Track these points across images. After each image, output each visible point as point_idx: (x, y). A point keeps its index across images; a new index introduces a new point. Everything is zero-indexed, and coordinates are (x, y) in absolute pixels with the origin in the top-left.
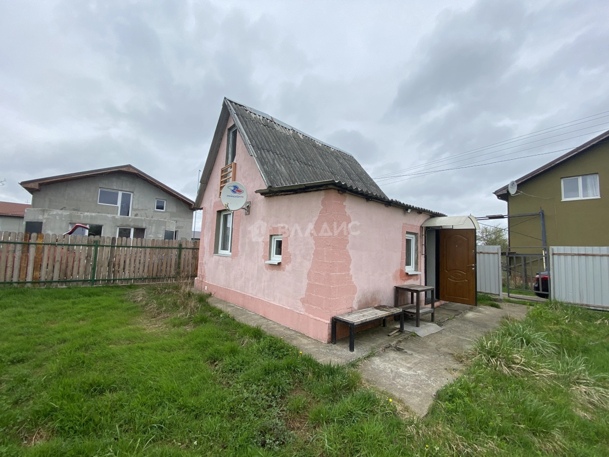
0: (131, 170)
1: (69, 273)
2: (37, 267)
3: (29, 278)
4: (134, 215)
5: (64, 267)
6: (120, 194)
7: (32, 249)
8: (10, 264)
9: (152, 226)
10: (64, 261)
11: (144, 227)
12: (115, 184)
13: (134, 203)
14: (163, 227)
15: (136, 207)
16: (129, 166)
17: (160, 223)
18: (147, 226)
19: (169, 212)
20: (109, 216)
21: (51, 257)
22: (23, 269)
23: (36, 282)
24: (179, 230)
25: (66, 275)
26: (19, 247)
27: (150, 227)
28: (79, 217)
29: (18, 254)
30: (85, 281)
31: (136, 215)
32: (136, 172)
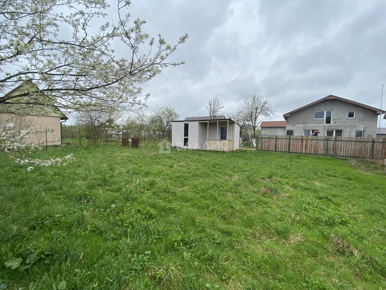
0: (332, 98)
1: (317, 151)
2: (306, 148)
3: (304, 152)
4: (333, 123)
5: (315, 148)
6: (325, 112)
7: (304, 141)
8: (298, 146)
9: (347, 128)
10: (315, 146)
11: (342, 129)
12: (322, 107)
13: (334, 116)
14: (355, 129)
15: (334, 118)
16: (331, 96)
17: (352, 127)
18: (344, 129)
19: (357, 118)
20: (322, 125)
21: (311, 145)
22: (302, 148)
23: (306, 153)
24: (366, 130)
25: (316, 152)
26: (300, 141)
27: (346, 129)
28: (307, 127)
29: (300, 143)
30: (323, 155)
31: (335, 123)
32: (335, 98)
